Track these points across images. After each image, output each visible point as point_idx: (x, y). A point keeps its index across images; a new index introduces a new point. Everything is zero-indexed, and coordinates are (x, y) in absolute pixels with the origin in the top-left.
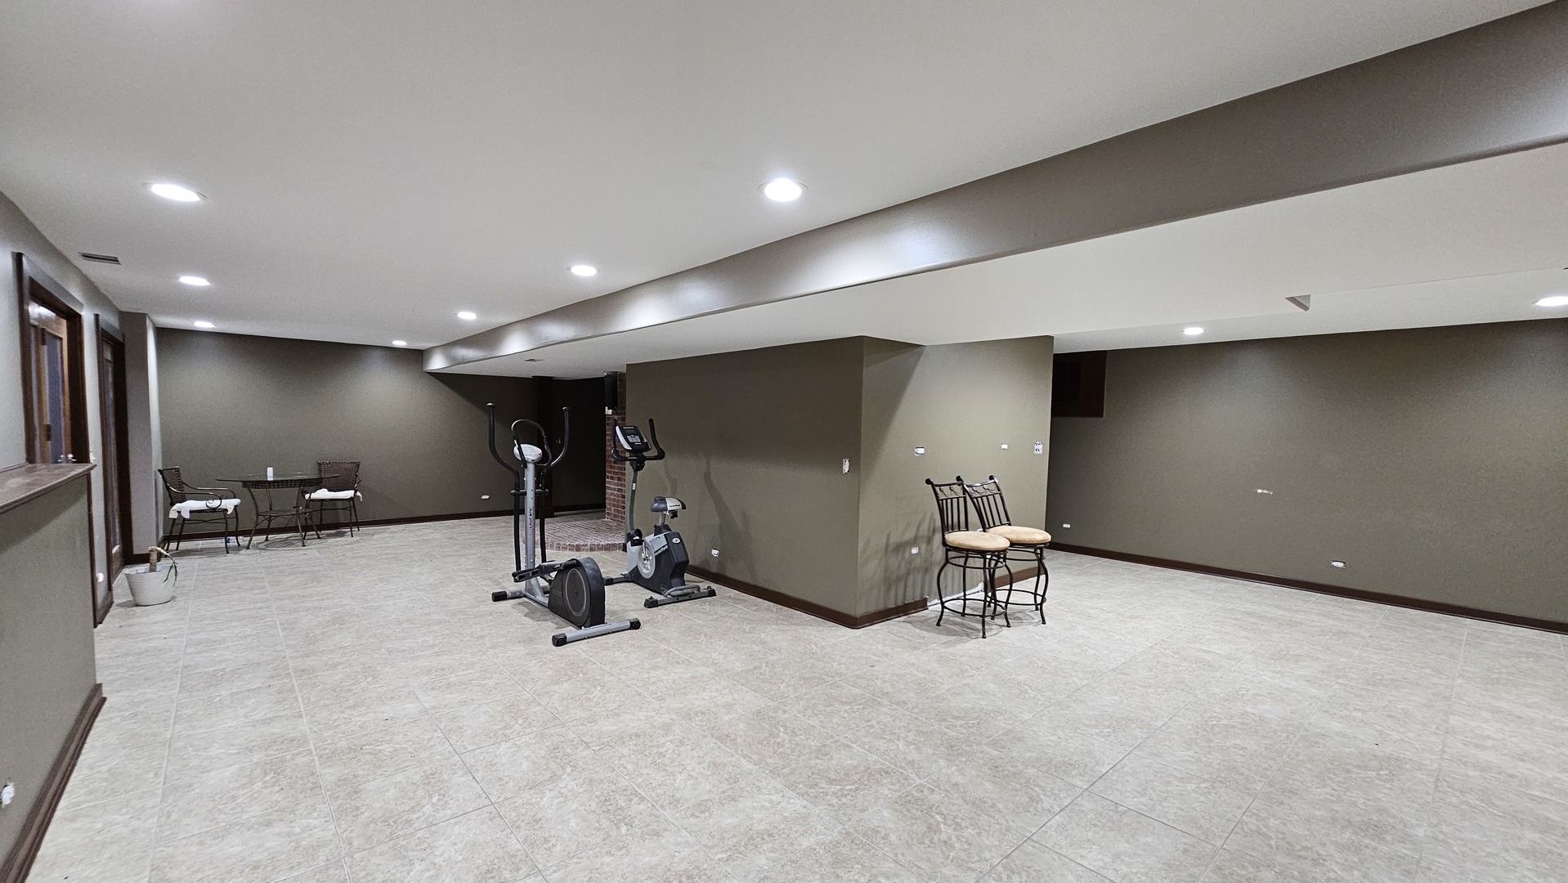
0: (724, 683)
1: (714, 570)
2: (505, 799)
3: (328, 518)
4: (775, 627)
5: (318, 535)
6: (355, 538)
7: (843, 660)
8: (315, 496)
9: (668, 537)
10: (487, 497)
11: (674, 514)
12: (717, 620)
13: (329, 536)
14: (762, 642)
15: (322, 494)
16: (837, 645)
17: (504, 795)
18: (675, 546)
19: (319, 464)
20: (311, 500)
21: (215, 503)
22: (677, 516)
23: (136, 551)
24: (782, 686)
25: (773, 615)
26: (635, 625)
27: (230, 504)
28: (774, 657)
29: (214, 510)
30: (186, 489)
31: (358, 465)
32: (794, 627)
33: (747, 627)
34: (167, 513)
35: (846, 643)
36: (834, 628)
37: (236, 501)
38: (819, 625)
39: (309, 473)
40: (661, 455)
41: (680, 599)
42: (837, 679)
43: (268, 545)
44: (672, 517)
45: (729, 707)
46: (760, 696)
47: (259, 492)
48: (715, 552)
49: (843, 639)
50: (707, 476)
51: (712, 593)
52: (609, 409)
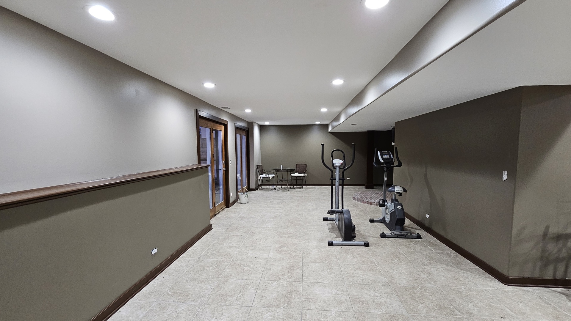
0: (388, 290)
1: (427, 225)
2: (256, 307)
3: (299, 182)
4: (445, 266)
5: (294, 187)
6: (304, 190)
7: (480, 304)
8: (293, 175)
9: (395, 205)
10: (349, 178)
11: (400, 194)
12: (411, 253)
13: (298, 188)
14: (429, 274)
15: (297, 174)
16: (483, 292)
17: (257, 305)
18: (398, 210)
19: (296, 165)
20: (292, 176)
21: (267, 176)
22: (401, 195)
23: (251, 188)
24: (421, 305)
25: (449, 259)
26: (367, 245)
27: (271, 176)
28: (430, 285)
29: (267, 178)
30: (264, 171)
31: (306, 165)
32: (459, 270)
33: (426, 261)
34: (257, 177)
35: (491, 292)
36: (488, 279)
37: (273, 175)
38: (478, 274)
39: (294, 167)
40: (400, 165)
41: (399, 236)
42: (465, 316)
43: (282, 189)
44: (399, 196)
45: (380, 305)
46: (402, 306)
47: (278, 173)
48: (428, 216)
49: (491, 289)
50: (425, 176)
51: (419, 237)
52: (393, 143)
